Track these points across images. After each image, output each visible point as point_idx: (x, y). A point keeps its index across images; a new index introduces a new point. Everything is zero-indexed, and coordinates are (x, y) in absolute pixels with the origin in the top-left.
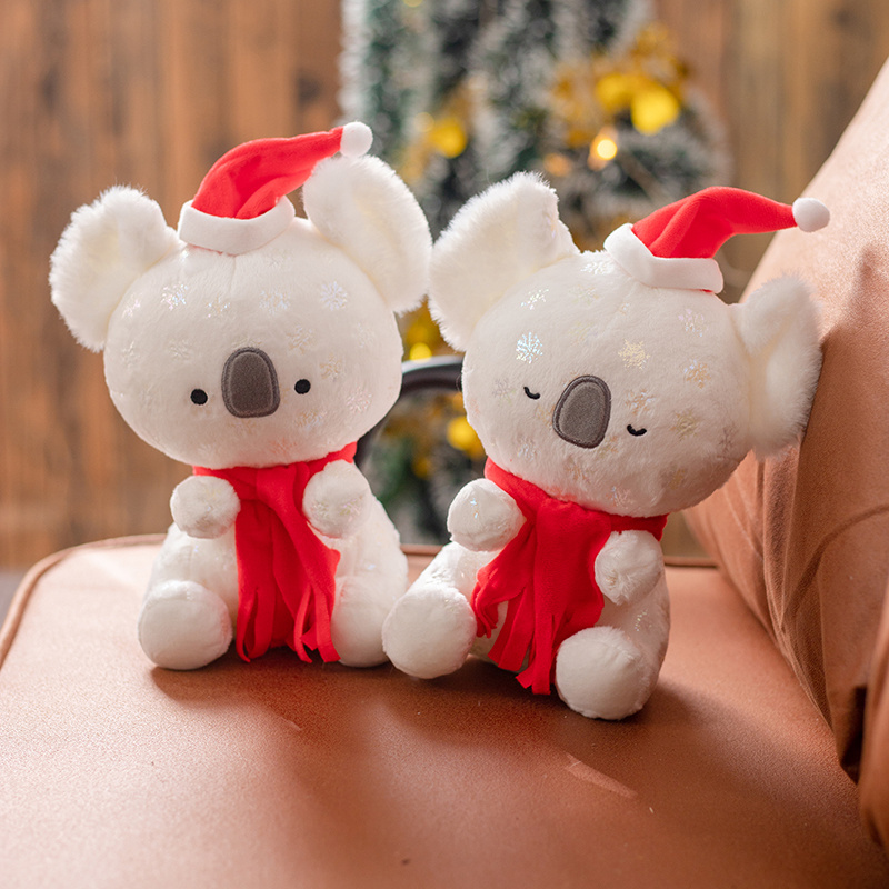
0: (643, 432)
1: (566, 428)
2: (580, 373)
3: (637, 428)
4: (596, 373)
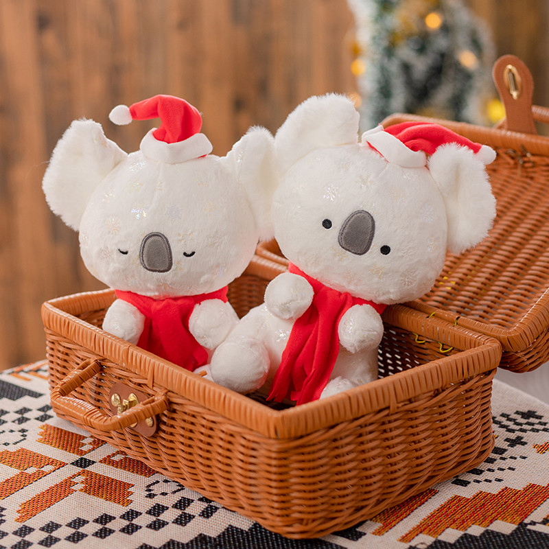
0: (193, 253)
1: (149, 265)
2: (147, 232)
3: (189, 253)
4: (155, 230)
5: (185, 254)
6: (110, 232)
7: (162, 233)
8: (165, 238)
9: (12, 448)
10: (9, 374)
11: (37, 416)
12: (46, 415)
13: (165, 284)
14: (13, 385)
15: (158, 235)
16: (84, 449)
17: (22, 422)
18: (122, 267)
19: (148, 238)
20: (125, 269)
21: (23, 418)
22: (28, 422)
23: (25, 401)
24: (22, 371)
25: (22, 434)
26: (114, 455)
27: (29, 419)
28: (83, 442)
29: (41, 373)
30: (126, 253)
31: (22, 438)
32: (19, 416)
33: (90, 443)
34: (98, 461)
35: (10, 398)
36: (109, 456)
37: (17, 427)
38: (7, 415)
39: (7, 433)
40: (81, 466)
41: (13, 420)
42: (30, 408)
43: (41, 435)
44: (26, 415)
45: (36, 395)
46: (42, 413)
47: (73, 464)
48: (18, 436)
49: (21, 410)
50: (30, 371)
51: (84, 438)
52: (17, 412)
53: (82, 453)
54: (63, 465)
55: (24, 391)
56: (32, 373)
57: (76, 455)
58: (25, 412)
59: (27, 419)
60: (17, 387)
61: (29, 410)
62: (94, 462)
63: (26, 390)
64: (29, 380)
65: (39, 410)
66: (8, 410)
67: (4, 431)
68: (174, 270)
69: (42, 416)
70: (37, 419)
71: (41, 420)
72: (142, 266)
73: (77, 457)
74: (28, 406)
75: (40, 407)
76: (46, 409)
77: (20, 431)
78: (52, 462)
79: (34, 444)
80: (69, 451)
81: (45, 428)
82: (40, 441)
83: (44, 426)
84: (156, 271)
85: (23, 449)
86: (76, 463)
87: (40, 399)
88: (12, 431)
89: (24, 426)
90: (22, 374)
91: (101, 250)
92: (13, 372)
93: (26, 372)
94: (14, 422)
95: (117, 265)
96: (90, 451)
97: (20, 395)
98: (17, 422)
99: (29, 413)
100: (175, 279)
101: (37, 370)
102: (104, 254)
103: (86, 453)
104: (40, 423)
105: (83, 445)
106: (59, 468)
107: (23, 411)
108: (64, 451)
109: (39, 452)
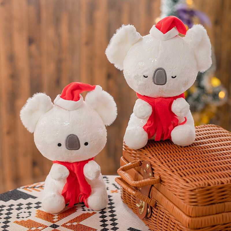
5: (172, 77)
6: (139, 68)
7: (163, 68)
8: (164, 70)
9: (25, 219)
10: (23, 188)
11: (35, 206)
12: (39, 206)
13: (162, 91)
14: (25, 193)
15: (161, 69)
16: (55, 220)
17: (29, 209)
18: (144, 83)
19: (157, 70)
20: (146, 84)
21: (29, 207)
22: (31, 209)
23: (30, 200)
24: (28, 187)
25: (29, 213)
26: (67, 223)
27: (32, 208)
28: (54, 217)
29: (36, 188)
30: (147, 77)
31: (29, 215)
32: (27, 206)
33: (57, 218)
34: (60, 225)
35: (24, 199)
36: (65, 224)
37: (27, 210)
38: (23, 205)
39: (23, 213)
40: (54, 228)
41: (25, 207)
42: (32, 203)
43: (37, 214)
44: (30, 206)
45: (34, 198)
46: (37, 205)
47: (50, 226)
48: (27, 214)
49: (28, 203)
50: (31, 187)
51: (54, 216)
52: (27, 204)
53: (53, 222)
54: (46, 227)
55: (29, 196)
56: (32, 188)
57: (51, 223)
58: (30, 205)
59: (31, 208)
60: (26, 194)
61: (32, 204)
62: (59, 226)
63: (30, 195)
64: (31, 191)
65: (36, 204)
66: (23, 204)
67: (22, 212)
68: (167, 84)
69: (37, 206)
70: (35, 207)
71: (37, 208)
72: (153, 83)
73: (52, 224)
74: (31, 202)
75: (36, 202)
76: (38, 204)
77: (28, 212)
78: (42, 226)
79: (34, 218)
80: (49, 221)
81: (38, 211)
82: (36, 217)
83: (38, 210)
84: (159, 85)
85: (30, 220)
86: (51, 226)
87: (36, 199)
88: (25, 212)
89: (30, 210)
90: (28, 189)
91: (136, 76)
92: (24, 188)
93: (30, 188)
94: (25, 208)
95: (142, 82)
96: (57, 221)
97: (27, 197)
98: (27, 208)
99: (32, 205)
100: (167, 88)
101: (34, 187)
102: (137, 77)
103: (55, 222)
104: (36, 209)
105: (54, 219)
106: (45, 228)
107: (29, 204)
108: (47, 221)
109: (36, 221)
